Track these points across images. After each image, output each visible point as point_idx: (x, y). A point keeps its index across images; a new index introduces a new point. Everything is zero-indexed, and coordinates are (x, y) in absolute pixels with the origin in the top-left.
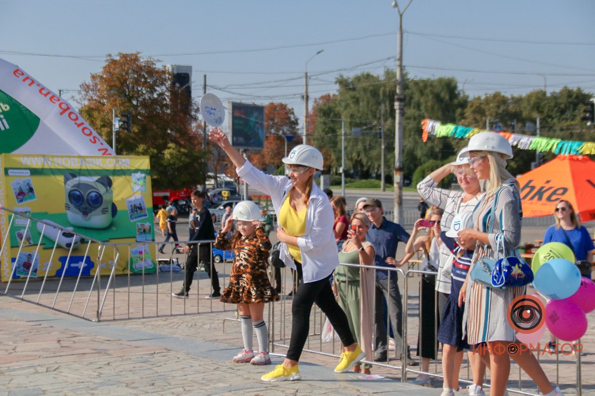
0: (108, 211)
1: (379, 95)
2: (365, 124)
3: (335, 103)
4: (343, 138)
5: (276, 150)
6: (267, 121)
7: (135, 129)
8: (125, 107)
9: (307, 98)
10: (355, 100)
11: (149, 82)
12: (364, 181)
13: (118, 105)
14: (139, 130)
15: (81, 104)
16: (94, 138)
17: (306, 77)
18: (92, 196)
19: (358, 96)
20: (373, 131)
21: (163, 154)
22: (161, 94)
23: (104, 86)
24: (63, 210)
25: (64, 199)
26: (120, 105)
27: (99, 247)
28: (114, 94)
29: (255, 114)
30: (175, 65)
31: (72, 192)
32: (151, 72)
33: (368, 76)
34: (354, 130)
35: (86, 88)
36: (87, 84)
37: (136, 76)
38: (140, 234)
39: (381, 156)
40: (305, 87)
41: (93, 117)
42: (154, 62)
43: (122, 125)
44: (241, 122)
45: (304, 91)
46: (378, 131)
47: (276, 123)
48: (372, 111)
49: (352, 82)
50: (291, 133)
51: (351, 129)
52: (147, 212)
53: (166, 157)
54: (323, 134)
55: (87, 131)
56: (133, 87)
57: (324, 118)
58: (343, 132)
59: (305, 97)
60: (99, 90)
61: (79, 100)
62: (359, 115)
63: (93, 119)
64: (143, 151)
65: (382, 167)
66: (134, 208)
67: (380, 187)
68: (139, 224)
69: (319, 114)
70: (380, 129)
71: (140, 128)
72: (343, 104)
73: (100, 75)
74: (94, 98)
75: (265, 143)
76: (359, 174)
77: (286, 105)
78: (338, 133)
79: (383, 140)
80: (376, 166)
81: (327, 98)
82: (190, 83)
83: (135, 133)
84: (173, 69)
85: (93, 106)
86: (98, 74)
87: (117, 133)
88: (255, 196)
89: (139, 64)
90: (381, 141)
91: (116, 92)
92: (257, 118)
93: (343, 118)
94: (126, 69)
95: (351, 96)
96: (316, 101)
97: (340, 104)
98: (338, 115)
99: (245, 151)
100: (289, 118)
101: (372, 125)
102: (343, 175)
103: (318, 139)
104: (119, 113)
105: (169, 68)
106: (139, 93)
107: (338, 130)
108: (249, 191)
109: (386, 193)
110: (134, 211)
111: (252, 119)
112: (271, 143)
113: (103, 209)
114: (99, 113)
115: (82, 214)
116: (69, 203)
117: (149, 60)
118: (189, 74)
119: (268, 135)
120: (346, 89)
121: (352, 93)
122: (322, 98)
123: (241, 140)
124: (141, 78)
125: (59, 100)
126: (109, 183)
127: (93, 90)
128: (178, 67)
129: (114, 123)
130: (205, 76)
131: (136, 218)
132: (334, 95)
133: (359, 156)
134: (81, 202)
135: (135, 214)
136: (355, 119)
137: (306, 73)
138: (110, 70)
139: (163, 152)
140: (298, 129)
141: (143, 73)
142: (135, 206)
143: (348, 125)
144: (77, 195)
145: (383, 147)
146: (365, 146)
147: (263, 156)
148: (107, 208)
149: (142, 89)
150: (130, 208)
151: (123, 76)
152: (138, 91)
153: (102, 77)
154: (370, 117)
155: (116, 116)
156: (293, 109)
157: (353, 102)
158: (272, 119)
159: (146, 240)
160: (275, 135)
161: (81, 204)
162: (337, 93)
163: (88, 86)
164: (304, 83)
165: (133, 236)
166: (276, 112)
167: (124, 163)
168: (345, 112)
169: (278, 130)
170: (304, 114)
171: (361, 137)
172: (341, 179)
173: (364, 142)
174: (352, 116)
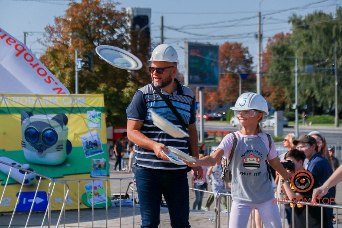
0: (62, 148)
1: (331, 33)
2: (318, 62)
3: (288, 42)
4: (296, 75)
5: (232, 87)
6: (222, 60)
7: (96, 69)
8: (86, 48)
9: (260, 37)
10: (308, 38)
11: (109, 24)
12: (318, 116)
13: (80, 46)
14: (99, 69)
15: (46, 46)
16: (49, 77)
17: (260, 16)
18: (47, 134)
19: (311, 34)
20: (326, 68)
21: (123, 92)
22: (121, 36)
23: (67, 28)
24: (19, 147)
25: (20, 137)
26: (82, 47)
27: (50, 184)
28: (77, 36)
29: (210, 53)
30: (135, 8)
31: (28, 130)
32: (111, 14)
33: (320, 15)
34: (306, 67)
35: (50, 30)
36: (52, 26)
37: (97, 18)
38: (94, 170)
39: (334, 92)
40: (258, 26)
41: (57, 58)
42: (114, 5)
43: (84, 65)
44: (197, 61)
45: (258, 29)
46: (331, 68)
47: (232, 62)
48: (325, 49)
49: (305, 21)
50: (246, 71)
51: (304, 66)
52: (102, 148)
53: (125, 95)
54: (276, 72)
55: (42, 72)
56: (94, 29)
57: (277, 56)
58: (296, 69)
59: (259, 36)
60: (62, 32)
61: (44, 42)
62: (312, 53)
63: (57, 60)
64: (104, 90)
65: (336, 103)
66: (90, 144)
67: (334, 123)
68: (95, 160)
69: (273, 53)
70: (333, 66)
71: (101, 68)
72: (296, 42)
73: (64, 18)
74: (58, 40)
75: (221, 82)
76: (313, 109)
77: (241, 44)
78: (292, 71)
79: (336, 77)
80: (330, 102)
81: (280, 37)
82: (149, 25)
83: (96, 72)
84: (133, 11)
85: (57, 48)
86: (61, 18)
87: (80, 73)
88: (211, 132)
89: (99, 7)
90: (334, 78)
91: (78, 34)
92: (212, 57)
93: (296, 56)
94: (88, 12)
95: (304, 34)
96: (269, 40)
97: (293, 42)
98: (291, 53)
99: (201, 89)
100: (244, 57)
101: (324, 62)
102: (296, 111)
103: (272, 77)
104: (82, 54)
105: (129, 10)
106: (99, 35)
107: (291, 68)
108: (205, 127)
109: (340, 128)
110: (90, 147)
111: (208, 58)
112: (227, 81)
113: (58, 146)
114: (63, 54)
115: (37, 151)
116: (25, 141)
117: (109, 3)
118: (149, 17)
119: (223, 73)
120: (299, 27)
121: (305, 32)
122: (277, 36)
123: (197, 78)
124: (102, 20)
125: (15, 42)
126: (65, 121)
127: (56, 32)
128: (138, 10)
129: (76, 63)
130: (162, 18)
131: (91, 154)
132: (288, 34)
133: (312, 92)
134: (36, 140)
135: (90, 151)
136: (309, 56)
137: (260, 13)
138: (72, 13)
139: (123, 90)
140: (253, 68)
141: (103, 16)
142: (90, 142)
143: (301, 63)
144: (33, 133)
145: (336, 84)
146: (319, 83)
147: (219, 94)
148: (62, 145)
149: (102, 31)
150: (85, 144)
151: (85, 19)
152: (100, 33)
153: (65, 20)
154: (323, 54)
155: (79, 57)
156: (247, 48)
157: (306, 41)
158: (228, 58)
159: (101, 175)
160: (231, 74)
161: (37, 142)
162: (291, 32)
163: (52, 29)
164: (258, 22)
165: (87, 171)
166: (231, 51)
167: (79, 101)
168: (298, 51)
169: (233, 68)
170: (258, 52)
171: (314, 74)
172: (294, 115)
173: (317, 78)
174: (305, 54)
